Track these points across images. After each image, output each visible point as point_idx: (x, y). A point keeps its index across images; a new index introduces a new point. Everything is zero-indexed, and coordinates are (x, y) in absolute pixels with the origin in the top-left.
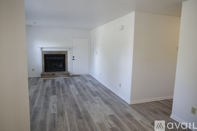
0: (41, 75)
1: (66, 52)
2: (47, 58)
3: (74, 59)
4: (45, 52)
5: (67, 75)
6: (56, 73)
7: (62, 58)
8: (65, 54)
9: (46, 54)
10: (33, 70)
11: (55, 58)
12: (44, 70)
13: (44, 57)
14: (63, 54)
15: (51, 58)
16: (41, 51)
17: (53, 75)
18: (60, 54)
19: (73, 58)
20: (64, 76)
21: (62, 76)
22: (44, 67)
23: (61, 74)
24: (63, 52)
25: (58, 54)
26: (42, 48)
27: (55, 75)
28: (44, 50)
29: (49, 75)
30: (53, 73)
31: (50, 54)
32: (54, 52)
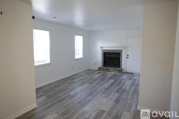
0: (99, 68)
1: (121, 51)
2: (106, 56)
3: (128, 58)
4: (104, 51)
5: (118, 72)
6: (110, 68)
7: (118, 56)
8: (120, 52)
9: (105, 52)
10: (96, 64)
11: (112, 56)
12: (103, 65)
13: (103, 55)
14: (119, 52)
15: (109, 56)
16: (101, 50)
17: (107, 69)
18: (115, 52)
19: (128, 56)
20: (116, 71)
21: (114, 71)
22: (103, 62)
23: (113, 70)
24: (119, 51)
25: (114, 52)
26: (102, 48)
27: (108, 70)
28: (103, 49)
29: (104, 69)
30: (108, 68)
31: (108, 52)
32: (111, 50)
